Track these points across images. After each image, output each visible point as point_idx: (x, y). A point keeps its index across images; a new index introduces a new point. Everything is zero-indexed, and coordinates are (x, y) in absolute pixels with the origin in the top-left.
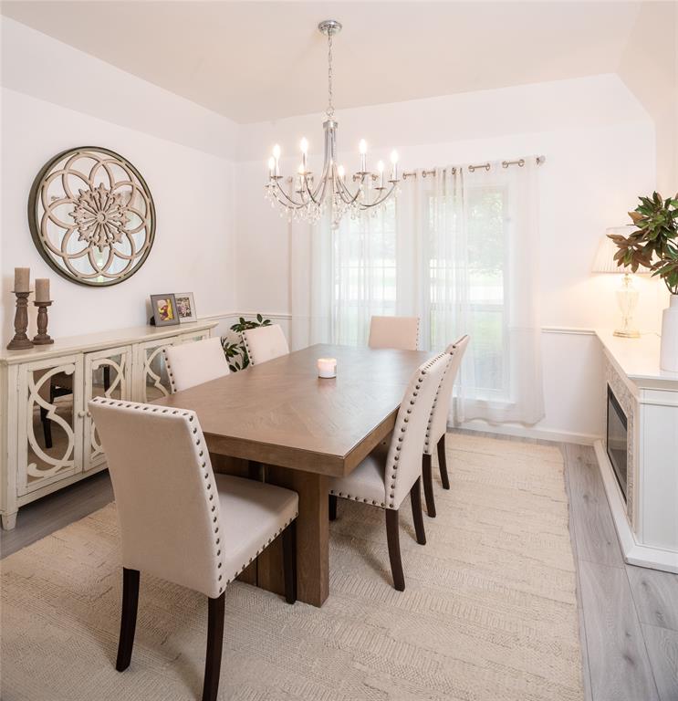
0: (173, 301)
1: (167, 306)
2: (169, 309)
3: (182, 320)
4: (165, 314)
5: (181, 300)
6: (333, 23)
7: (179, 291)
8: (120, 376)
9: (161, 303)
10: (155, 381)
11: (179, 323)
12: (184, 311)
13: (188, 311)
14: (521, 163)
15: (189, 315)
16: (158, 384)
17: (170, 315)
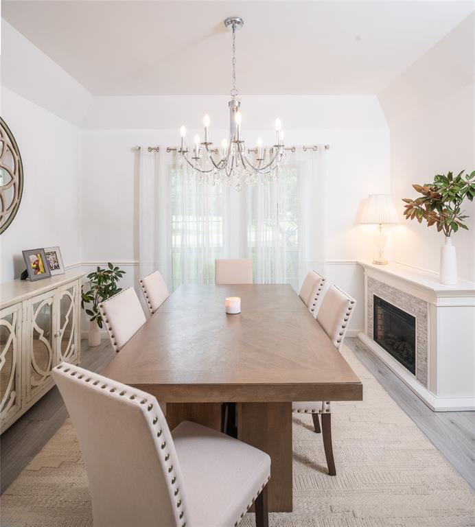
0: (43, 256)
1: (38, 261)
2: (40, 263)
3: (53, 272)
4: (37, 268)
5: (48, 254)
6: (238, 20)
7: (47, 245)
8: (12, 336)
9: (33, 258)
10: (39, 334)
11: (50, 276)
12: (52, 264)
13: (56, 264)
14: (315, 148)
15: (57, 267)
16: (42, 338)
17: (42, 270)
